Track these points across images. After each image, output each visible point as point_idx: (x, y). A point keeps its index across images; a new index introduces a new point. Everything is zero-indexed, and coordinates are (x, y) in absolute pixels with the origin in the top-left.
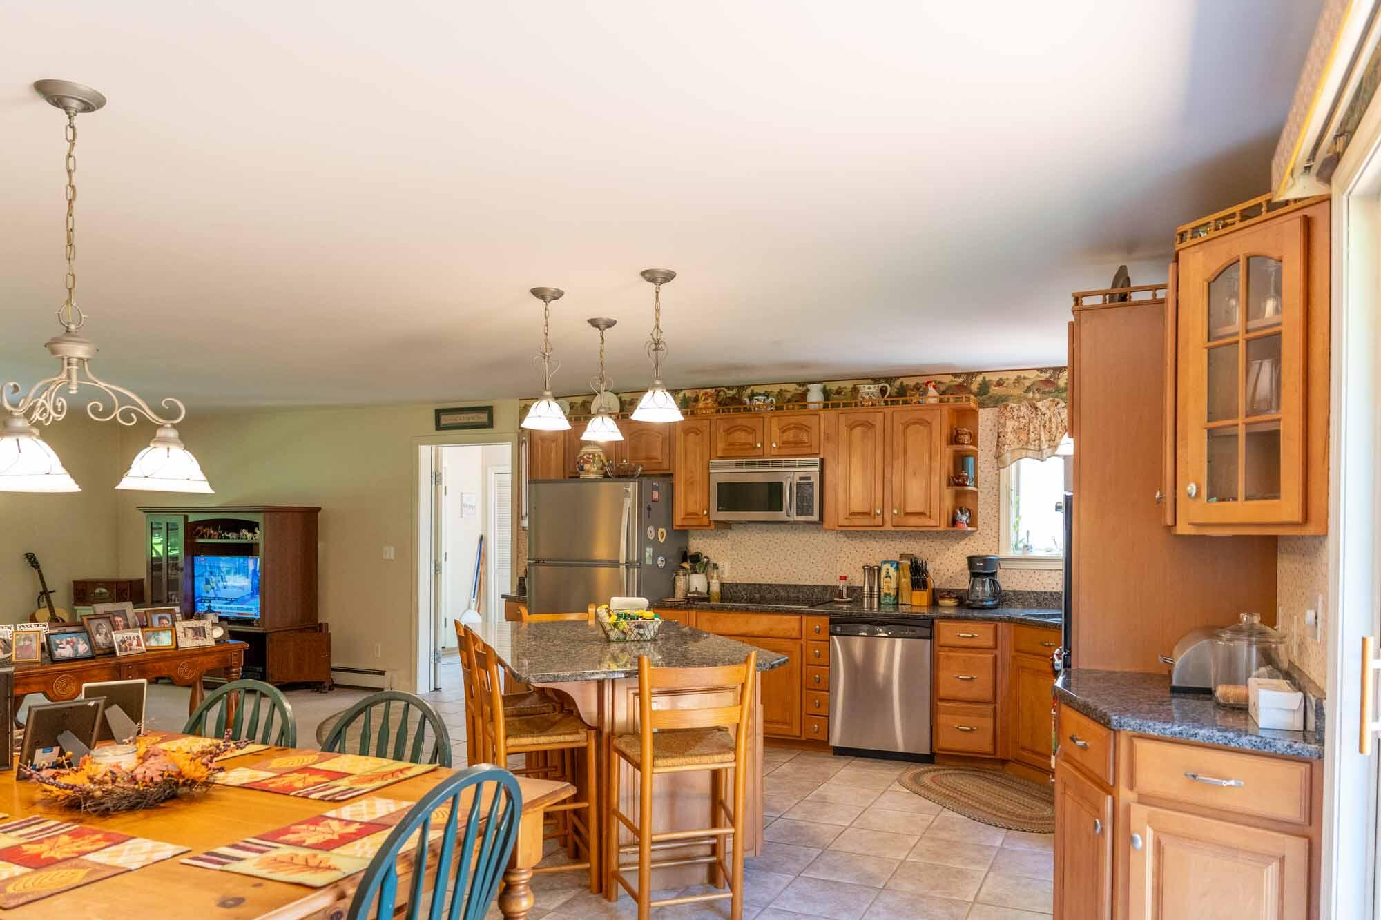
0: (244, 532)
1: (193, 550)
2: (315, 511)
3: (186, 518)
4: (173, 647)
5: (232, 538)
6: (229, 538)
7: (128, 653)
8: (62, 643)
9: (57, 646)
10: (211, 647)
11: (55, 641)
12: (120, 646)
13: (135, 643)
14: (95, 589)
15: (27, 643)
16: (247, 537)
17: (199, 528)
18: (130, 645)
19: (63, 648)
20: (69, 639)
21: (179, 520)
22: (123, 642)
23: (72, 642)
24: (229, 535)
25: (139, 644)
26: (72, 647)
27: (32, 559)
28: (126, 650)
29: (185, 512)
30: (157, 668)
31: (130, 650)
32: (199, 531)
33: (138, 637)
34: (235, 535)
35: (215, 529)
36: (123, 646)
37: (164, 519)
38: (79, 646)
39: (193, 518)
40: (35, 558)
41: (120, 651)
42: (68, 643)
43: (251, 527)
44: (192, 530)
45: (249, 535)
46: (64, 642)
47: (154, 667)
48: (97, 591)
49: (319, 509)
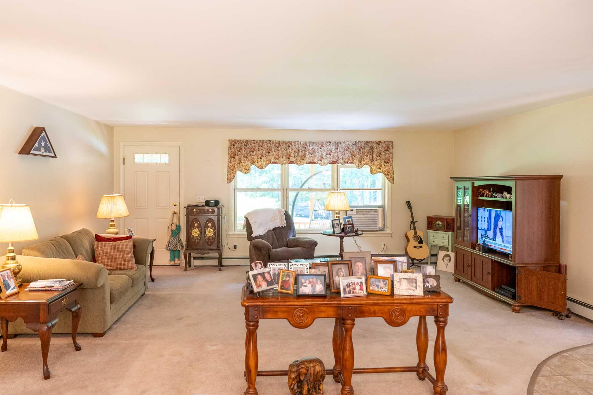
0: (505, 194)
1: (477, 204)
2: (559, 178)
3: (473, 183)
4: (389, 294)
5: (498, 198)
6: (496, 197)
7: (351, 295)
8: (305, 283)
9: (302, 285)
10: (419, 298)
11: (301, 280)
12: (344, 289)
13: (358, 287)
14: (436, 222)
15: (288, 279)
16: (506, 197)
17: (481, 190)
18: (354, 289)
19: (306, 286)
20: (311, 280)
21: (469, 185)
22: (348, 286)
23: (313, 282)
24: (497, 195)
25: (361, 289)
26: (312, 286)
27: (409, 204)
28: (349, 293)
29: (472, 180)
30: (372, 310)
31: (353, 293)
32: (481, 192)
33: (361, 283)
34: (500, 195)
35: (489, 191)
36: (348, 289)
37: (461, 185)
38: (317, 286)
39: (477, 184)
40: (410, 204)
41: (344, 294)
42: (310, 282)
43: (509, 190)
44: (477, 191)
45: (508, 196)
46: (307, 282)
47: (370, 310)
48: (437, 223)
49: (562, 177)
